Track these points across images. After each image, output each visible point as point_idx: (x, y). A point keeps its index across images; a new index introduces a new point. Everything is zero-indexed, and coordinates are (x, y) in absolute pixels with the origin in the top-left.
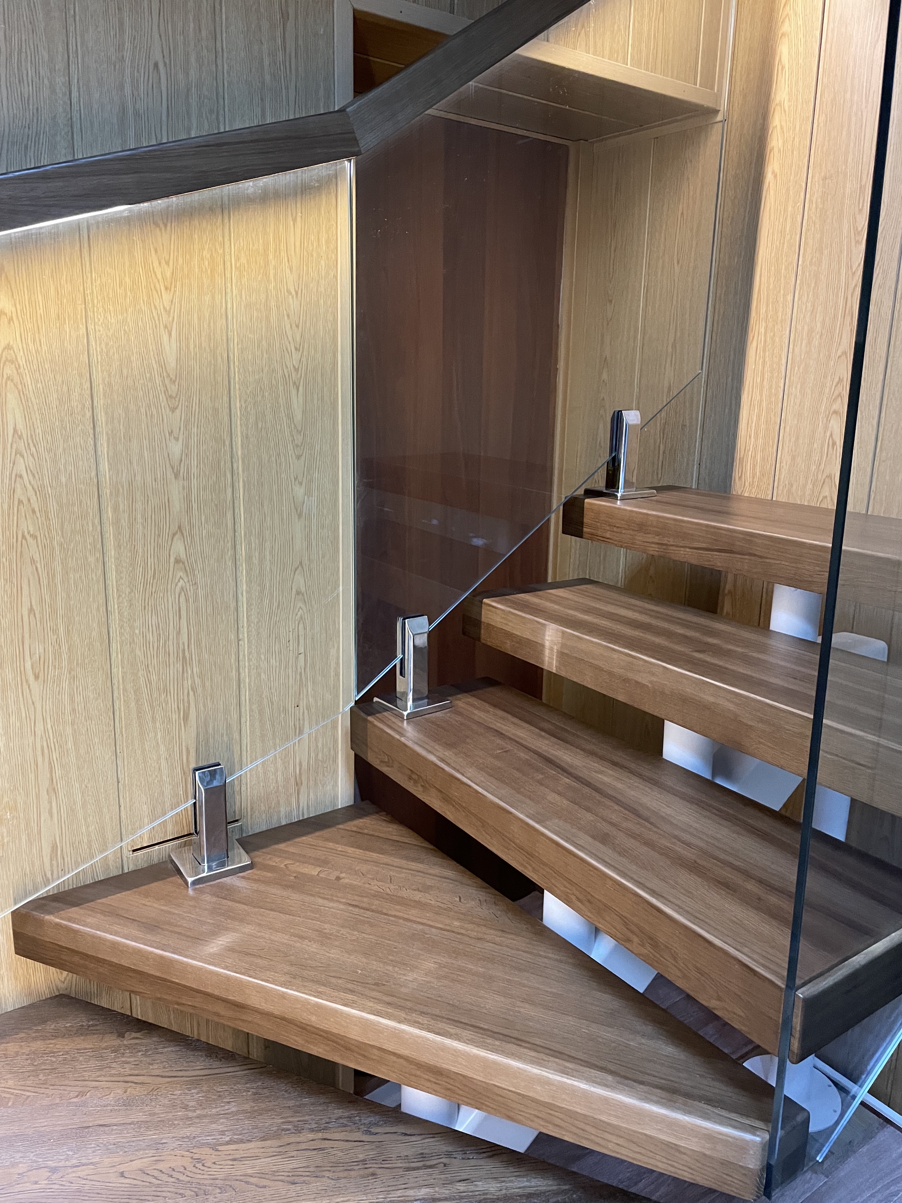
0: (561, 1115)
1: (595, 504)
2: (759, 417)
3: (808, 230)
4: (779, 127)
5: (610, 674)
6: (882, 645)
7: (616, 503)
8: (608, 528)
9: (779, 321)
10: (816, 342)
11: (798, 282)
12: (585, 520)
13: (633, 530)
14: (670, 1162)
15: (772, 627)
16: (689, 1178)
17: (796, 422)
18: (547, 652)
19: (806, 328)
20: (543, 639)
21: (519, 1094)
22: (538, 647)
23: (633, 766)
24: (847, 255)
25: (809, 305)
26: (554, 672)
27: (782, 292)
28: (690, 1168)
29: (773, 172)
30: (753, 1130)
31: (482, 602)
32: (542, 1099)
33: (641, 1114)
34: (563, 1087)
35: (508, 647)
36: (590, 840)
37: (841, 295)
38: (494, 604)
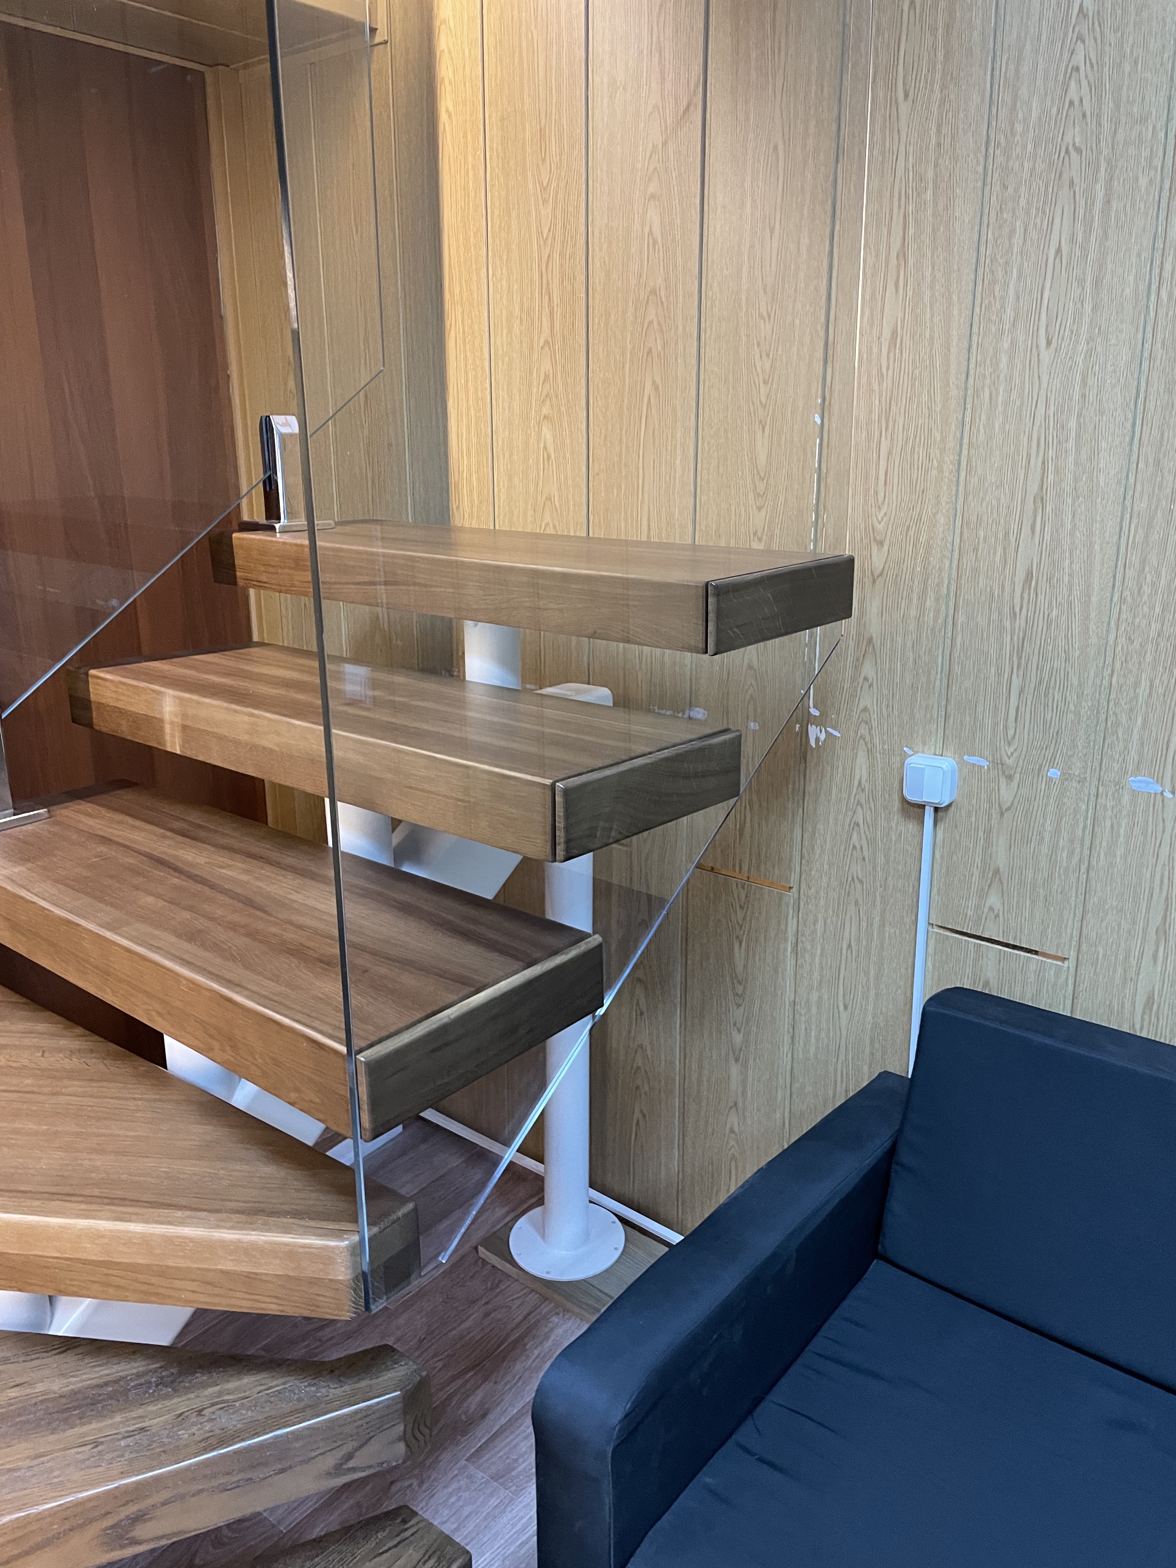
0: (121, 1273)
1: (246, 539)
2: (468, 428)
3: (492, 186)
4: (446, 51)
5: (236, 743)
6: (605, 691)
7: (275, 536)
8: (262, 569)
9: (475, 304)
10: (516, 330)
11: (490, 254)
12: (238, 562)
13: (290, 568)
14: (253, 1297)
15: (467, 678)
16: (277, 1310)
17: (507, 433)
18: (167, 728)
19: (504, 312)
20: (161, 713)
21: (66, 1259)
22: (155, 723)
23: (274, 855)
24: (536, 217)
25: (504, 283)
26: (178, 752)
27: (474, 266)
28: (277, 1298)
29: (447, 111)
30: (338, 1234)
31: (87, 674)
32: (93, 1258)
33: (210, 1246)
34: (116, 1237)
35: (125, 730)
36: (173, 939)
37: (535, 267)
38: (102, 675)
